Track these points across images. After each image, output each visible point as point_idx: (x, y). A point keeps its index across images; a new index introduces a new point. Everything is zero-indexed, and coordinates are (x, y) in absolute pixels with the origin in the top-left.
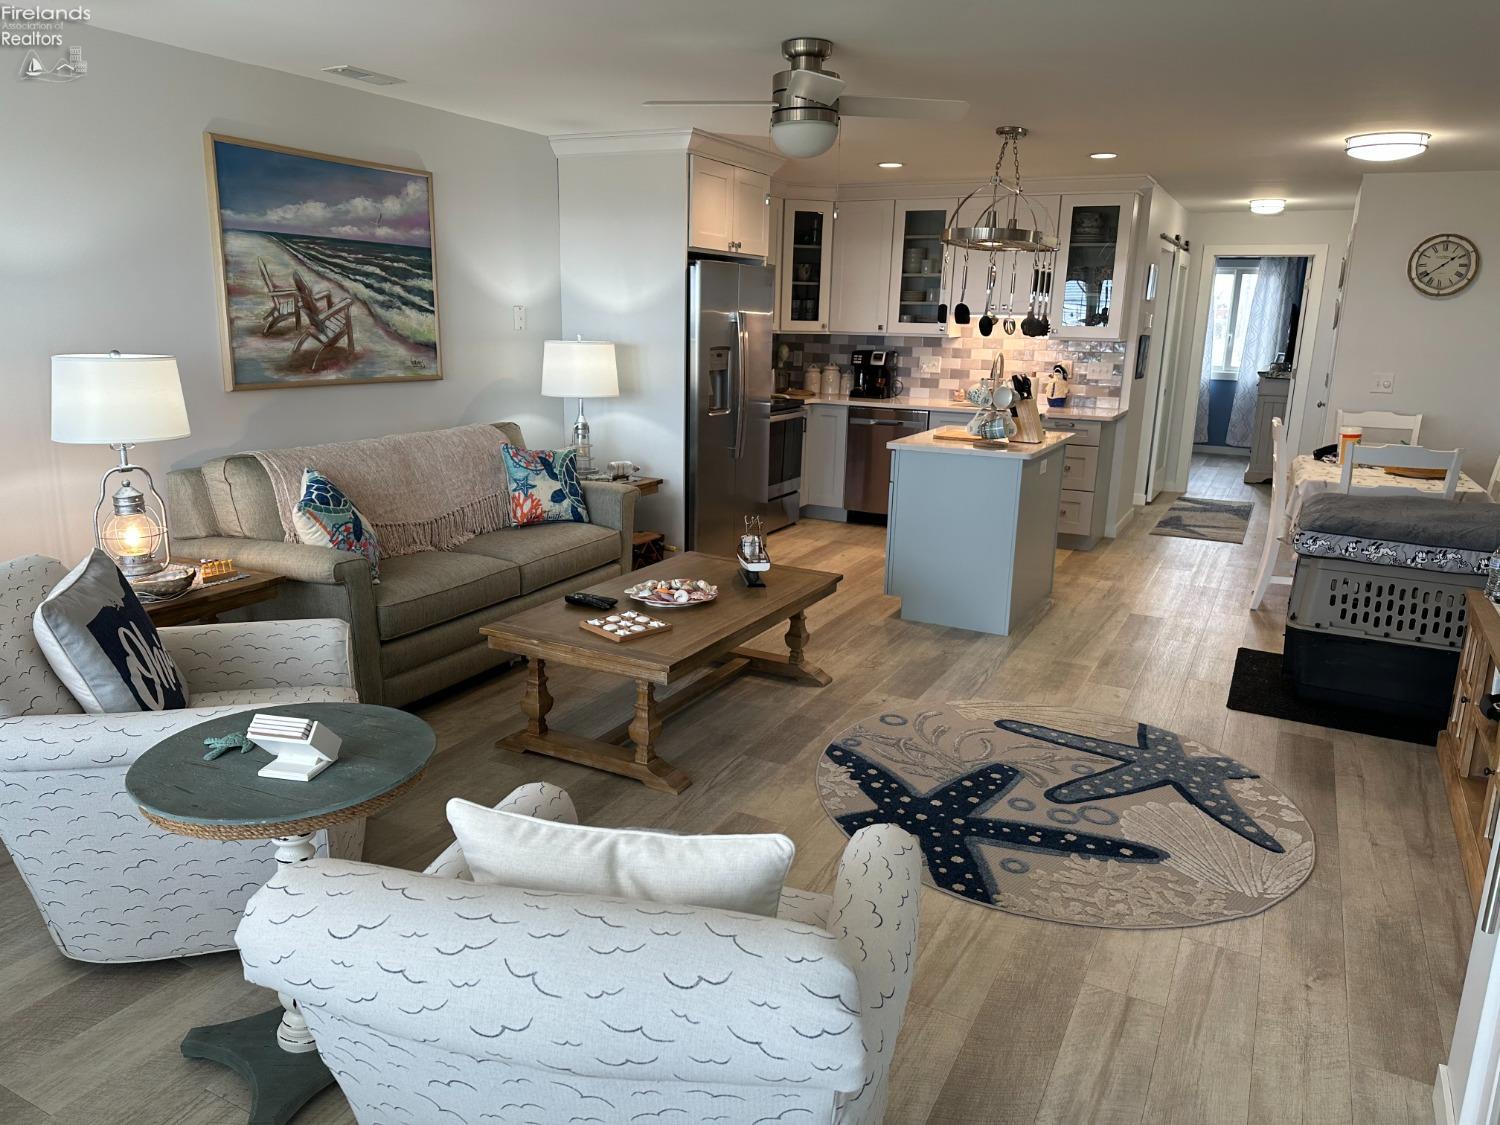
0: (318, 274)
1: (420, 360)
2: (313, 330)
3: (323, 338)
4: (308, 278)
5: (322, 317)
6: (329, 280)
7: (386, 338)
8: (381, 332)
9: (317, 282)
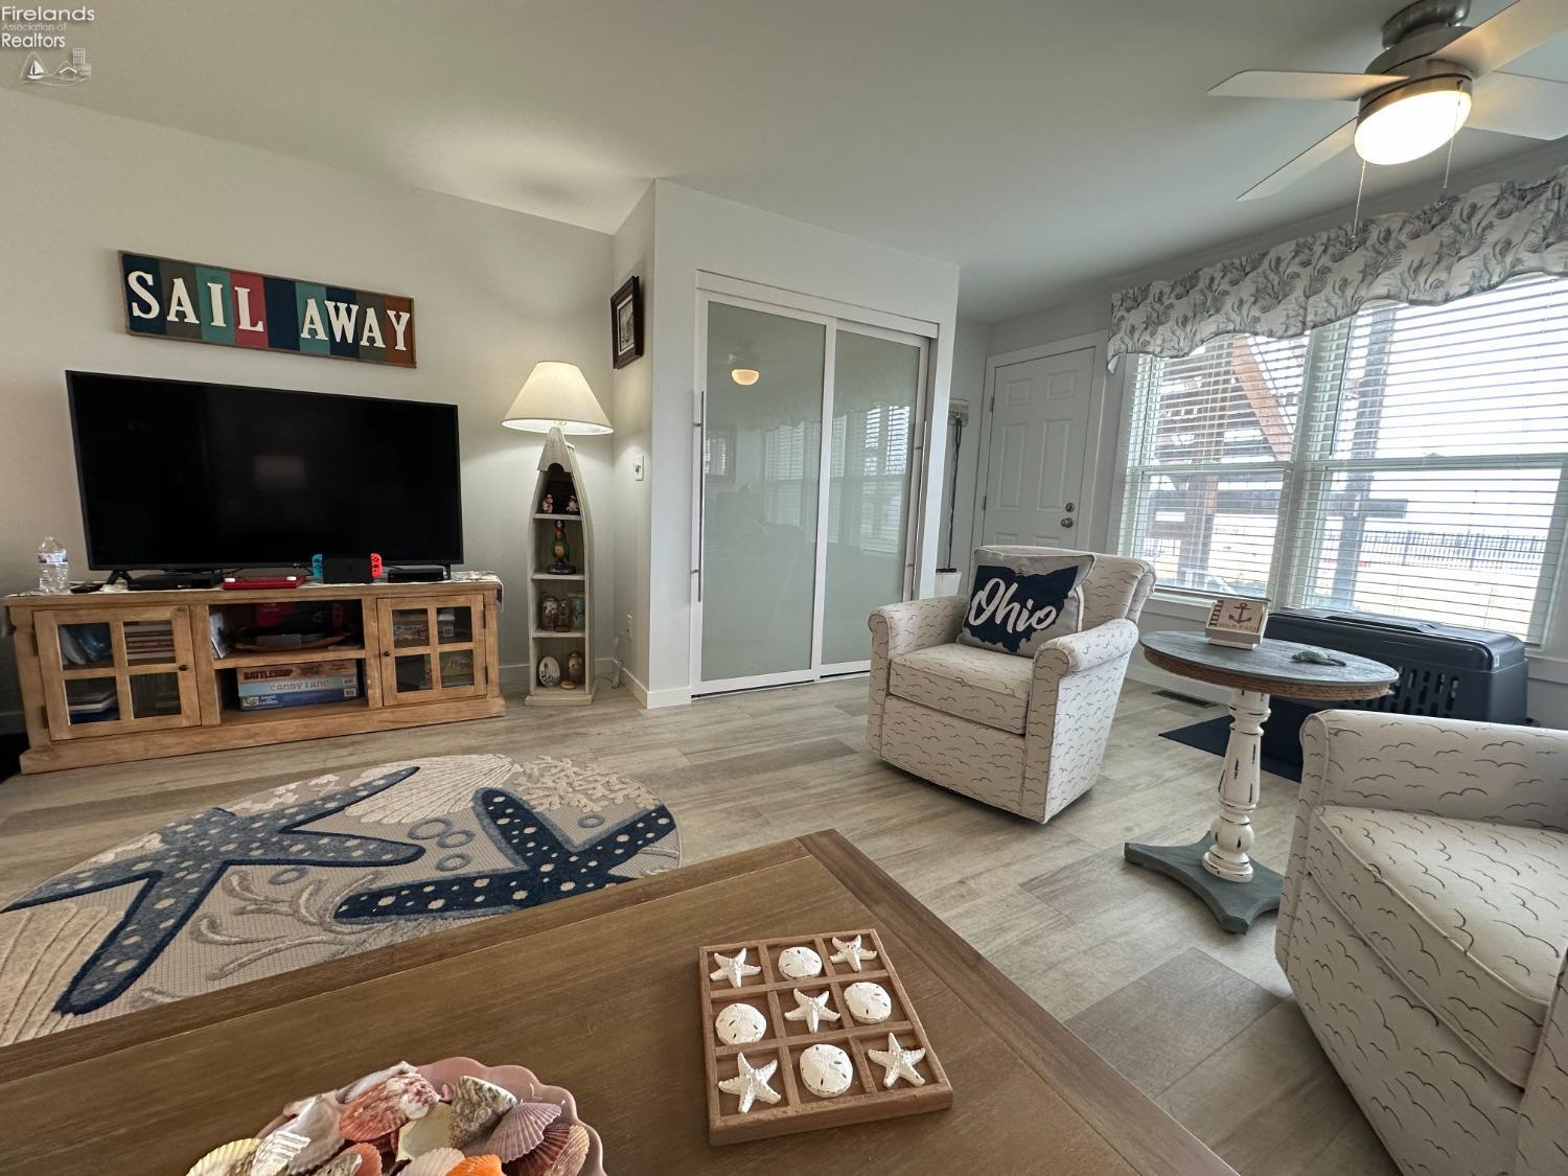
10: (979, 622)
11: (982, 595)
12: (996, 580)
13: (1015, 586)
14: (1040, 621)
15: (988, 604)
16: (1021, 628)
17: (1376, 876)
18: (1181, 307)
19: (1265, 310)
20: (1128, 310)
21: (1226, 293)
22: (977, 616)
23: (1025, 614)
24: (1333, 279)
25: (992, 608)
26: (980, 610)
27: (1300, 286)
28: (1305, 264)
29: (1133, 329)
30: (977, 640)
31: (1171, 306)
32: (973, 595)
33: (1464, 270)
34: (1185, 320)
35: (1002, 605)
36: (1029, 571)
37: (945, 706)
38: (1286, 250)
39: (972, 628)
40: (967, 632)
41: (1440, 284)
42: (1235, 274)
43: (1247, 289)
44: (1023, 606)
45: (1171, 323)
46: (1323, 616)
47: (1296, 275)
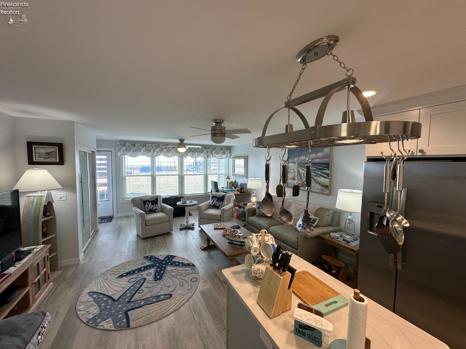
0: (302, 169)
1: (324, 189)
2: (300, 179)
3: (302, 181)
4: (300, 170)
5: (302, 177)
6: (304, 170)
7: (315, 183)
8: (314, 182)
9: (302, 171)
10: (148, 210)
11: (146, 206)
12: (147, 203)
13: (151, 203)
14: (157, 207)
15: (148, 206)
16: (155, 209)
17: (210, 214)
18: (133, 149)
19: (147, 153)
20: (122, 147)
21: (141, 149)
22: (147, 209)
23: (154, 206)
24: (156, 151)
25: (149, 207)
26: (148, 208)
27: (152, 151)
28: (152, 148)
29: (124, 151)
30: (150, 213)
31: (131, 148)
32: (145, 207)
33: (170, 154)
34: (134, 151)
35: (150, 206)
36: (152, 200)
37: (158, 223)
38: (149, 145)
39: (148, 211)
40: (147, 212)
41: (167, 155)
42: (142, 146)
43: (144, 149)
44: (154, 205)
45: (131, 151)
46: (168, 197)
47: (151, 149)
